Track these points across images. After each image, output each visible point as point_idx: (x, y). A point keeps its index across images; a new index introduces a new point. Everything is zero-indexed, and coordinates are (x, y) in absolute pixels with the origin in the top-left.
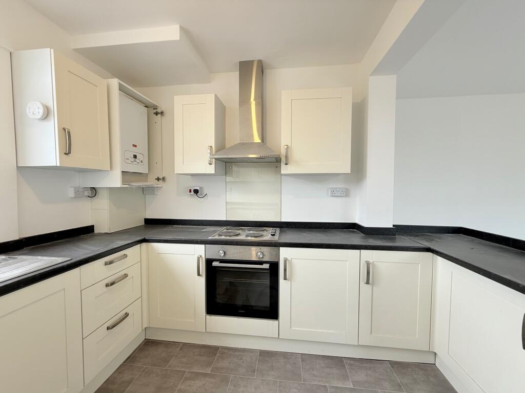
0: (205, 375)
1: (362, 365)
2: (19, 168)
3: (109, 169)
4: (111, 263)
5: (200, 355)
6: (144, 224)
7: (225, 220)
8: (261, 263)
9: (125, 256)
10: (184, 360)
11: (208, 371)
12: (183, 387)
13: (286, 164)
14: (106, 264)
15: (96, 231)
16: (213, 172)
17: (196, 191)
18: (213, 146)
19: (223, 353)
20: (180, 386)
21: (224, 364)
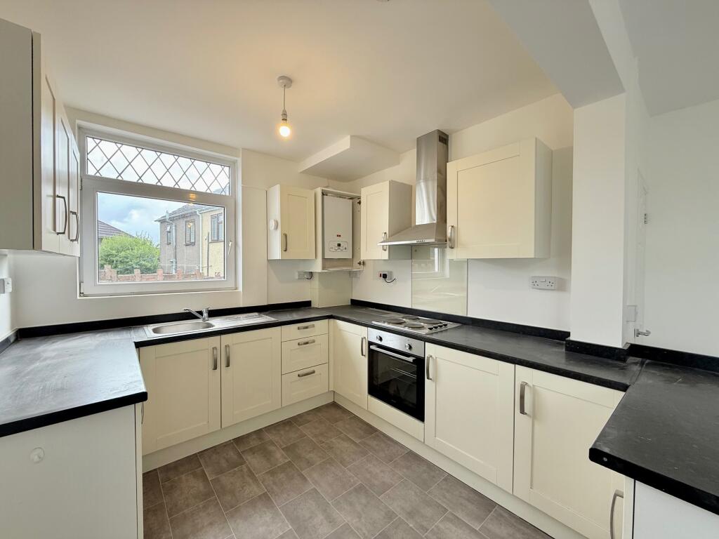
0: (354, 442)
1: (515, 524)
2: (268, 261)
3: (314, 258)
4: (307, 328)
5: (360, 429)
6: (350, 304)
7: (410, 307)
8: (408, 355)
9: (313, 326)
10: (347, 426)
11: (358, 441)
12: (334, 441)
13: (452, 248)
14: (299, 328)
15: (313, 306)
16: (387, 258)
17: (385, 276)
18: (388, 233)
19: (378, 436)
20: (333, 440)
21: (374, 443)
